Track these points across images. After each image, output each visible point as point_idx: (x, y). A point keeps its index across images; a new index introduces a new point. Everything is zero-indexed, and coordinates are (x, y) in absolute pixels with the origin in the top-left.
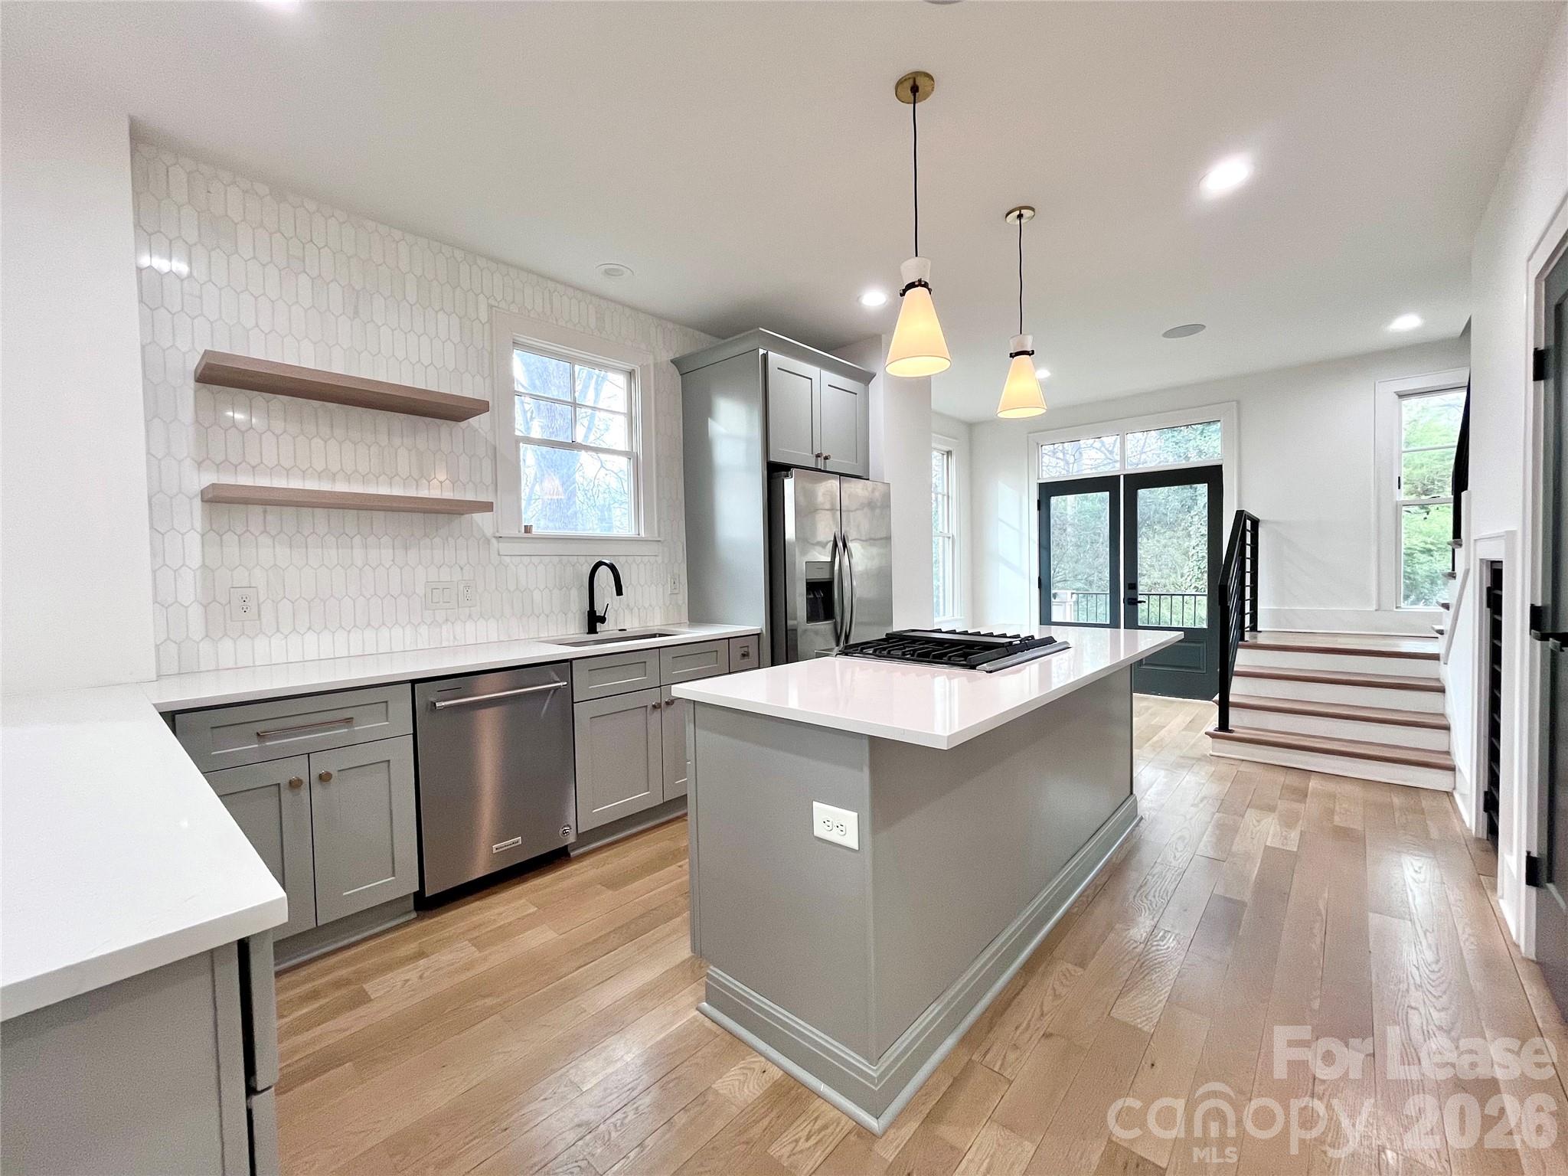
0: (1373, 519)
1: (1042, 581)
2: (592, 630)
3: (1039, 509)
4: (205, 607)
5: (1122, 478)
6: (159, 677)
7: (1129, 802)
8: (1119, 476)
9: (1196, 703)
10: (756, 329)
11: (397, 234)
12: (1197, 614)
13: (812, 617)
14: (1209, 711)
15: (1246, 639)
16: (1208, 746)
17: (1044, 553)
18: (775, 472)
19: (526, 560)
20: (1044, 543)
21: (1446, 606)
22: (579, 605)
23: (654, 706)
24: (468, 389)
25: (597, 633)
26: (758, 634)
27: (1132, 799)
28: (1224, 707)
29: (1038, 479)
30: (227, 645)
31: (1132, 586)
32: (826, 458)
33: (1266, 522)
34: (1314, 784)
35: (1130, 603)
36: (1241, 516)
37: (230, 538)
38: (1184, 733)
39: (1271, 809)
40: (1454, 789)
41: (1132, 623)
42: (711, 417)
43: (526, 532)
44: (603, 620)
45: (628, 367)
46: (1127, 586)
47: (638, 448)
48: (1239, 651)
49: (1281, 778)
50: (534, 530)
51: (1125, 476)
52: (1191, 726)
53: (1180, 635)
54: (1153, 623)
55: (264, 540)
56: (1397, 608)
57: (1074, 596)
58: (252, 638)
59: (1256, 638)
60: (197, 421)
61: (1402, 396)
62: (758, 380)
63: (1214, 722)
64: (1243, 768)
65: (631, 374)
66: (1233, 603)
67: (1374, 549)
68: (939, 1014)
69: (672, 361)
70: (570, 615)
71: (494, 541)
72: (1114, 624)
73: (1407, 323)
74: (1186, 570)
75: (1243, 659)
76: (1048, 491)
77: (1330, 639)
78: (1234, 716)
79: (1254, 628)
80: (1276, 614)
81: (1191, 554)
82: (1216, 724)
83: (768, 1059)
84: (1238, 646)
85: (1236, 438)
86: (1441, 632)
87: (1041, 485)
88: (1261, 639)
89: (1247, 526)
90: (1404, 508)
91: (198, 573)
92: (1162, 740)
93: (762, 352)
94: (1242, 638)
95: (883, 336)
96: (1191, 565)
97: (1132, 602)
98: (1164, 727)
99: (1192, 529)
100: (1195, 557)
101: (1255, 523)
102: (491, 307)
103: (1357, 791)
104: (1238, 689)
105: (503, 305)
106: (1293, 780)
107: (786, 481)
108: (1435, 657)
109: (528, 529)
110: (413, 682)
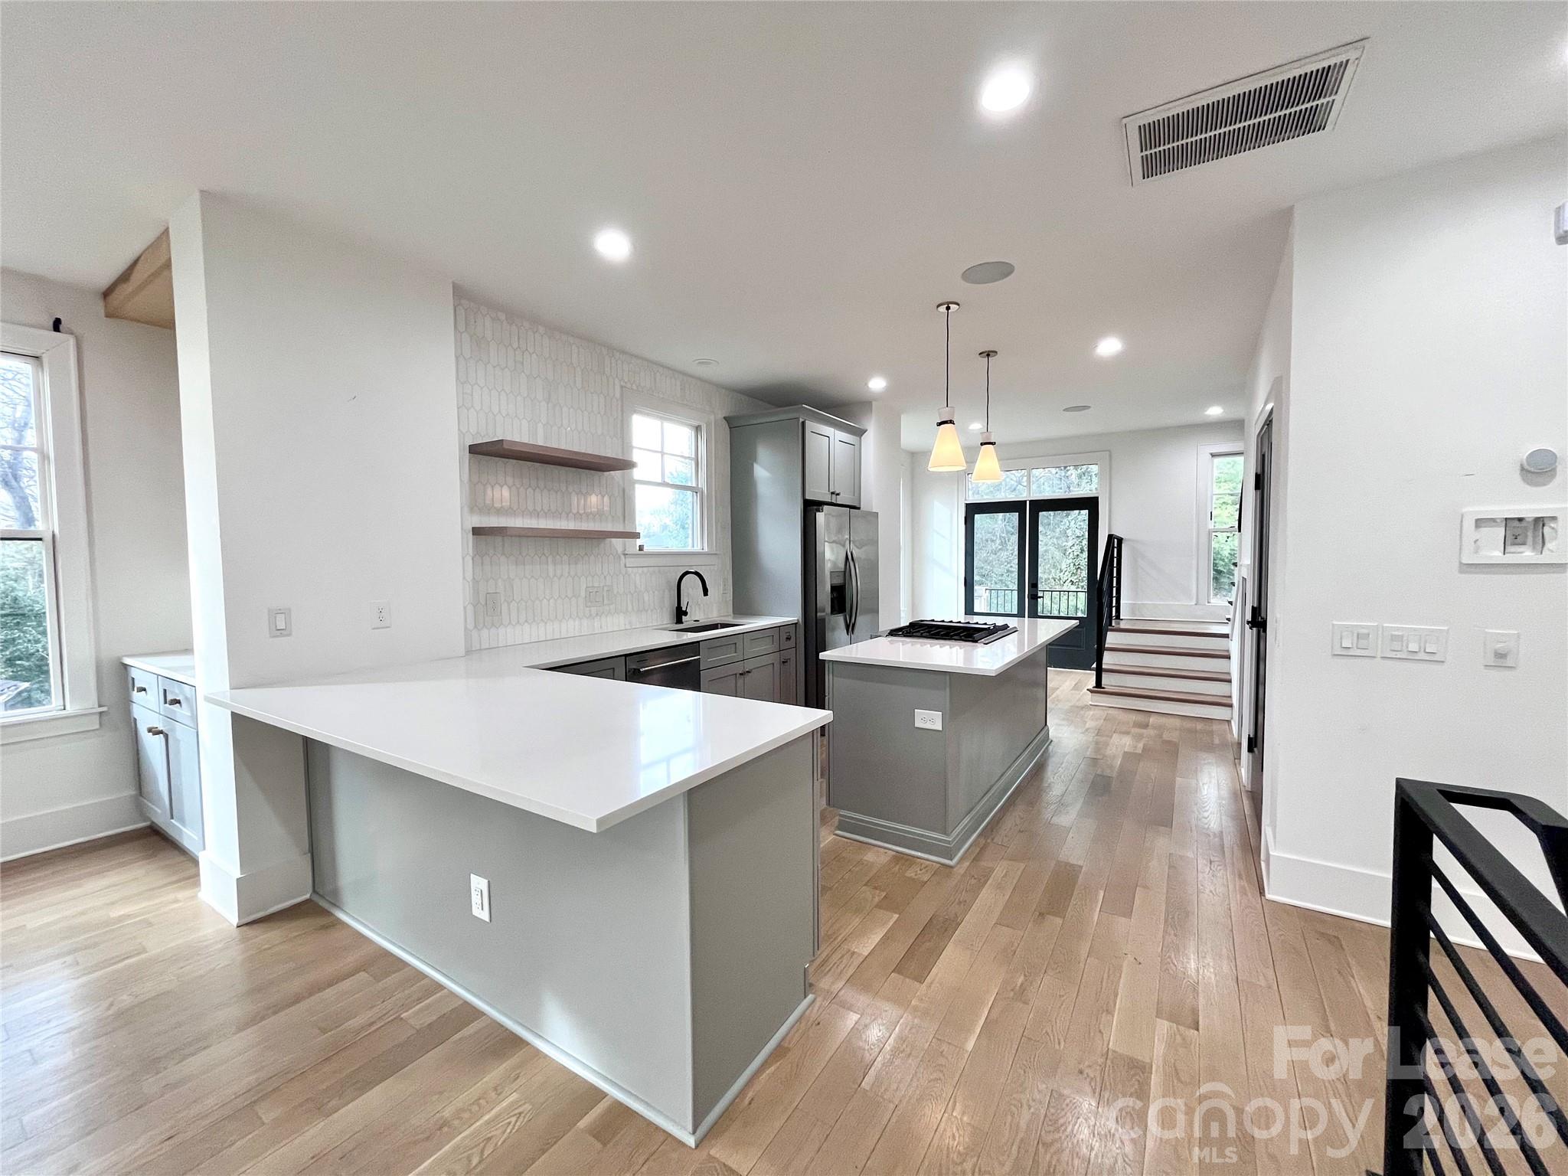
0: (1194, 541)
1: (968, 581)
2: (679, 621)
3: (966, 523)
4: (474, 607)
5: (1028, 503)
6: (469, 652)
7: (1043, 732)
8: (1026, 501)
9: (1078, 673)
10: (800, 406)
11: (571, 340)
12: (1079, 603)
13: (834, 611)
14: (1090, 678)
15: (1113, 625)
16: (1089, 699)
17: (969, 558)
18: (810, 507)
19: (640, 570)
20: (969, 550)
21: (1231, 603)
22: (670, 603)
23: (740, 674)
24: (609, 451)
25: (682, 623)
26: (796, 624)
27: (1046, 728)
28: (1099, 672)
29: (966, 500)
30: (485, 633)
31: (1034, 585)
32: (838, 494)
33: (1129, 540)
34: (1152, 720)
35: (1032, 598)
36: (1111, 537)
37: (487, 559)
38: (1073, 692)
39: (1127, 733)
40: (1232, 718)
41: (1034, 614)
42: (757, 463)
43: (640, 550)
44: (685, 613)
45: (696, 424)
46: (1030, 585)
47: (703, 484)
48: (1109, 634)
49: (1134, 717)
50: (645, 548)
51: (1030, 501)
52: (1077, 687)
53: (1075, 622)
54: (1055, 613)
55: (503, 559)
56: (1208, 602)
57: (987, 591)
58: (497, 628)
59: (1119, 624)
60: (470, 480)
61: (1213, 455)
62: (798, 440)
63: (1092, 683)
64: (1111, 711)
65: (698, 429)
66: (1105, 600)
67: (1194, 562)
68: (968, 822)
69: (725, 418)
70: (664, 609)
71: (622, 557)
72: (1020, 614)
73: (1215, 411)
74: (1064, 567)
75: (1112, 639)
76: (973, 510)
77: (1167, 624)
78: (1106, 679)
79: (1118, 617)
80: (1133, 608)
81: (1068, 553)
82: (1094, 683)
83: (885, 848)
84: (1108, 630)
85: (1108, 475)
86: (1229, 619)
87: (967, 505)
88: (1123, 625)
89: (1115, 543)
90: (1214, 534)
91: (471, 583)
92: (1058, 696)
93: (801, 420)
94: (1111, 625)
95: (874, 403)
96: (1069, 562)
97: (1034, 597)
98: (1058, 688)
99: (1069, 532)
100: (1071, 556)
101: (1120, 541)
102: (622, 387)
103: (1177, 722)
104: (1108, 659)
105: (629, 386)
106: (1140, 718)
107: (817, 514)
108: (1226, 636)
109: (641, 548)
110: (626, 656)
